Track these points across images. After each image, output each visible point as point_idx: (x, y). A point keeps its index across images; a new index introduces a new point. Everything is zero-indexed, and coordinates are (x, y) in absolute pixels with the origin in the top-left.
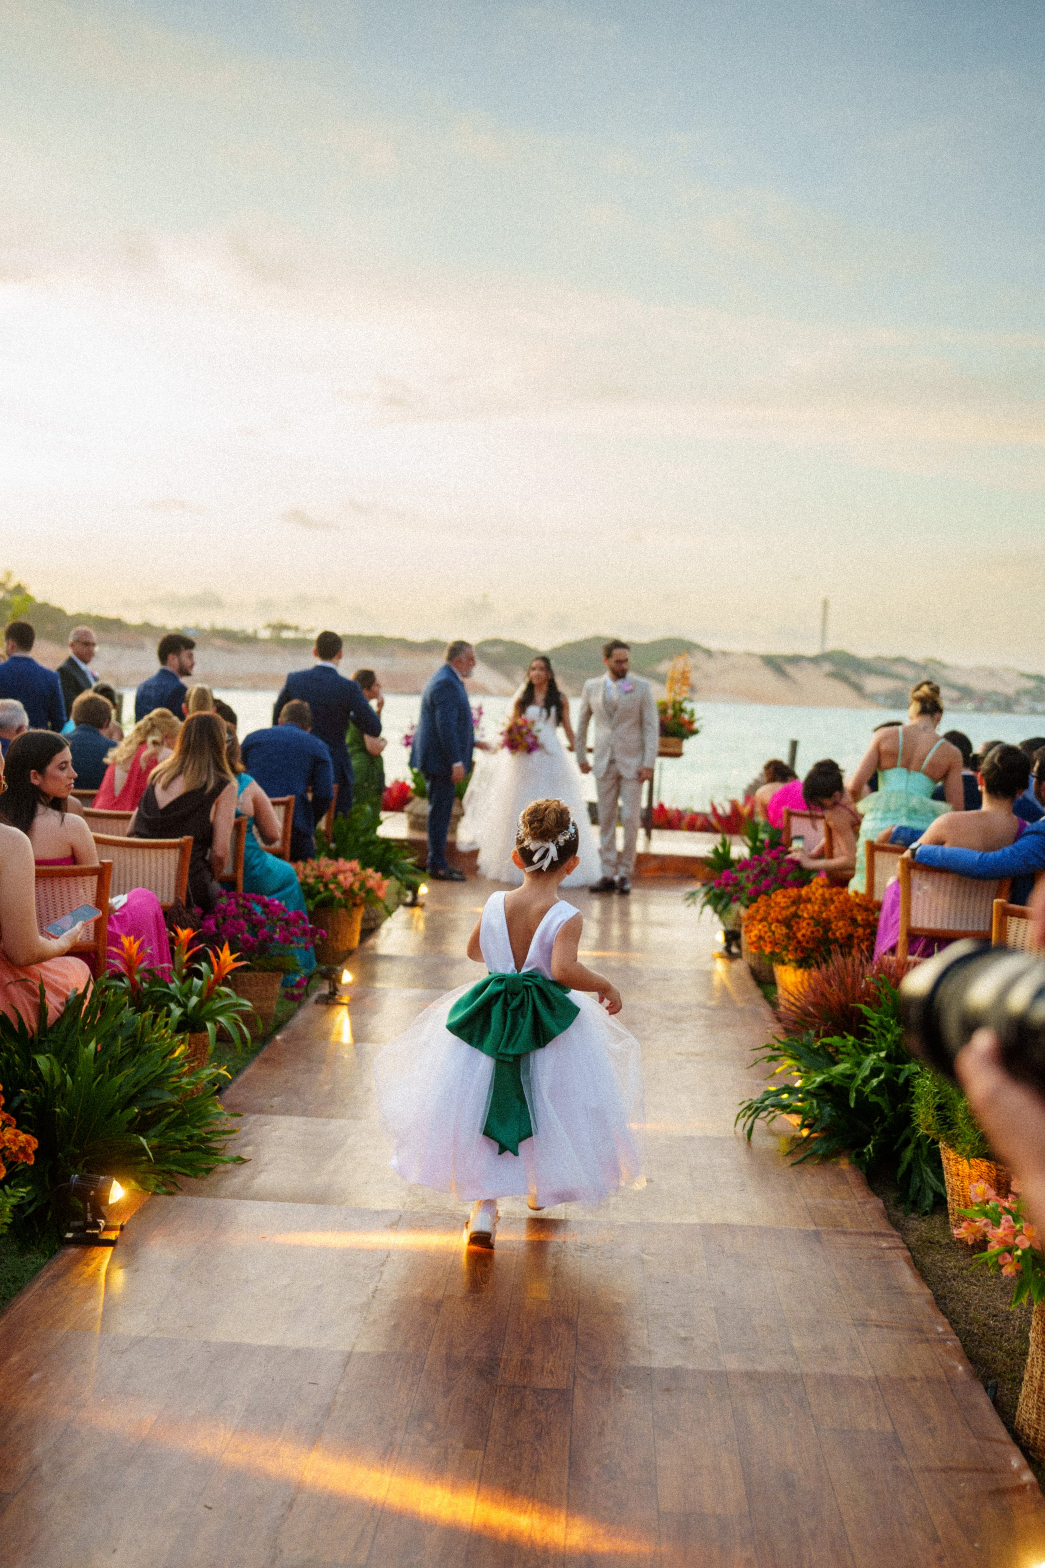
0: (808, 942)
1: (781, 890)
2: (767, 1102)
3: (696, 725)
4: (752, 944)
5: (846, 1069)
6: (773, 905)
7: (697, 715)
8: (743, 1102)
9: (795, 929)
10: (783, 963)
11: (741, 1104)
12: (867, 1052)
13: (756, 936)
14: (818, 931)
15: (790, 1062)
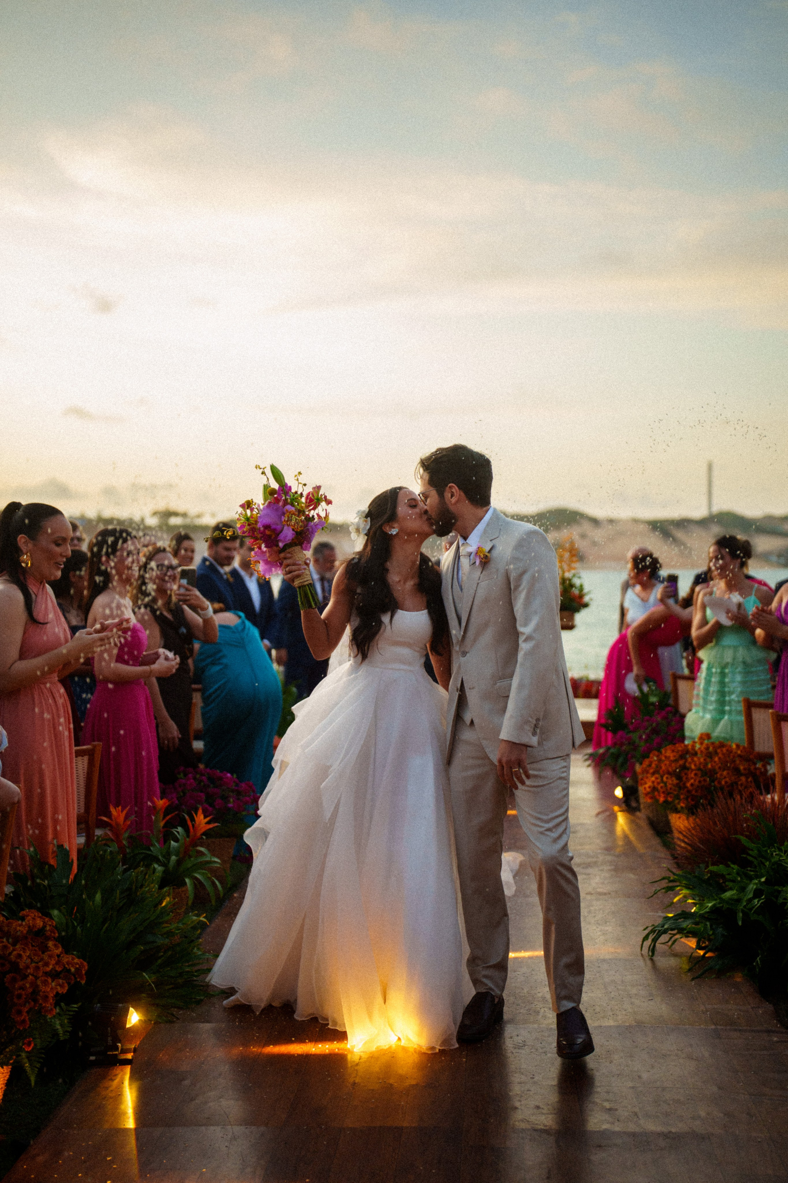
0: (696, 791)
1: (670, 746)
2: (666, 927)
3: (586, 599)
4: (647, 794)
5: (734, 895)
6: (663, 758)
7: (586, 589)
8: (647, 927)
9: (684, 779)
10: (676, 811)
11: (645, 930)
12: (751, 879)
13: (649, 787)
14: (705, 780)
15: (685, 891)
